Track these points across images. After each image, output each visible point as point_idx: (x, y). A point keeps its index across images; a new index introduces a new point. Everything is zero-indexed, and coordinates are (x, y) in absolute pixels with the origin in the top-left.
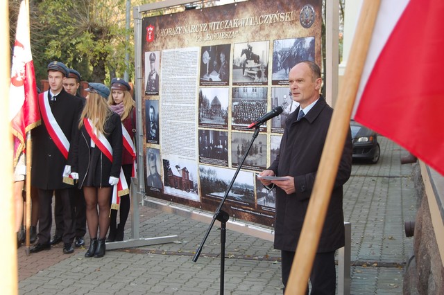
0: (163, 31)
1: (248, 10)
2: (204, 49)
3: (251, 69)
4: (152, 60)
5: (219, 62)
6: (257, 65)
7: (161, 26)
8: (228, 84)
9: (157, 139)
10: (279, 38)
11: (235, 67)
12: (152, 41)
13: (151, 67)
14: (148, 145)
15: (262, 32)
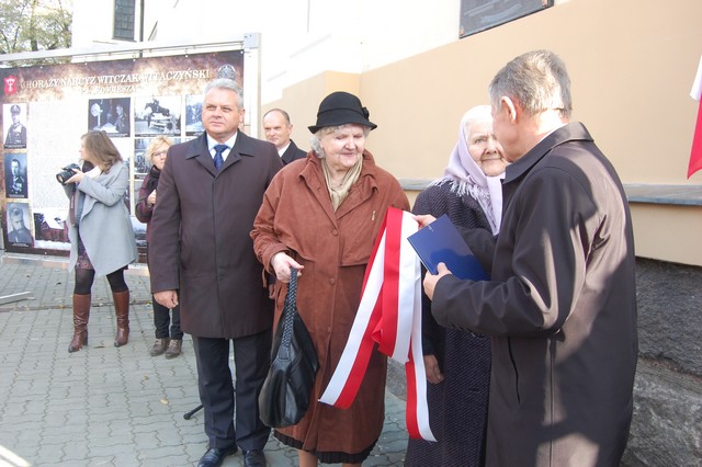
0: (31, 84)
1: (151, 66)
2: (92, 102)
3: (159, 121)
4: (15, 112)
5: (115, 115)
6: (166, 118)
7: (27, 78)
8: (129, 136)
9: (24, 193)
10: (193, 93)
11: (137, 119)
12: (14, 92)
13: (14, 119)
14: (10, 200)
15: (171, 88)
